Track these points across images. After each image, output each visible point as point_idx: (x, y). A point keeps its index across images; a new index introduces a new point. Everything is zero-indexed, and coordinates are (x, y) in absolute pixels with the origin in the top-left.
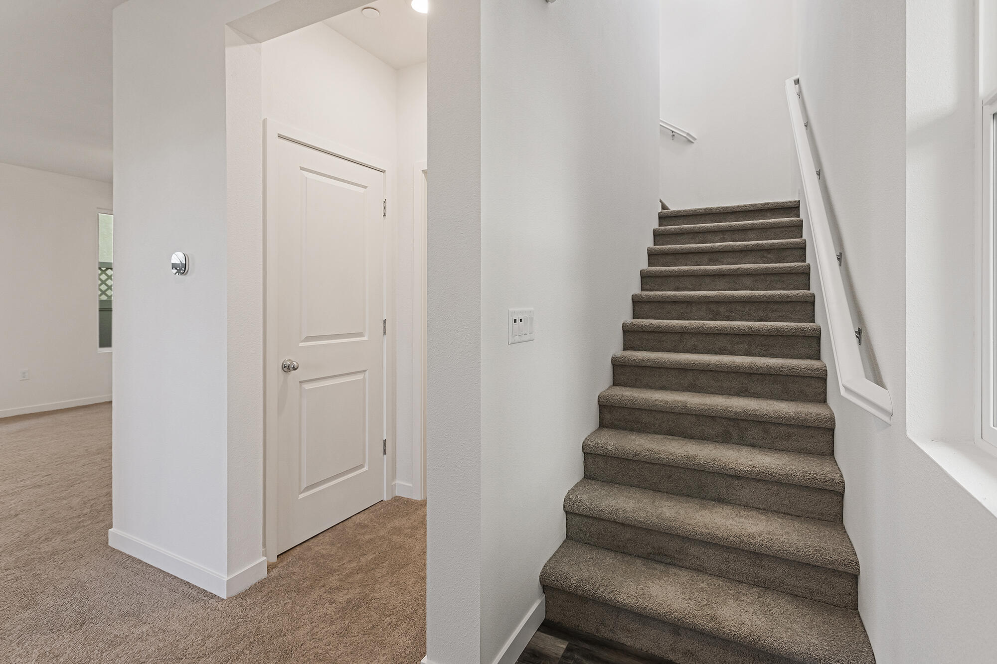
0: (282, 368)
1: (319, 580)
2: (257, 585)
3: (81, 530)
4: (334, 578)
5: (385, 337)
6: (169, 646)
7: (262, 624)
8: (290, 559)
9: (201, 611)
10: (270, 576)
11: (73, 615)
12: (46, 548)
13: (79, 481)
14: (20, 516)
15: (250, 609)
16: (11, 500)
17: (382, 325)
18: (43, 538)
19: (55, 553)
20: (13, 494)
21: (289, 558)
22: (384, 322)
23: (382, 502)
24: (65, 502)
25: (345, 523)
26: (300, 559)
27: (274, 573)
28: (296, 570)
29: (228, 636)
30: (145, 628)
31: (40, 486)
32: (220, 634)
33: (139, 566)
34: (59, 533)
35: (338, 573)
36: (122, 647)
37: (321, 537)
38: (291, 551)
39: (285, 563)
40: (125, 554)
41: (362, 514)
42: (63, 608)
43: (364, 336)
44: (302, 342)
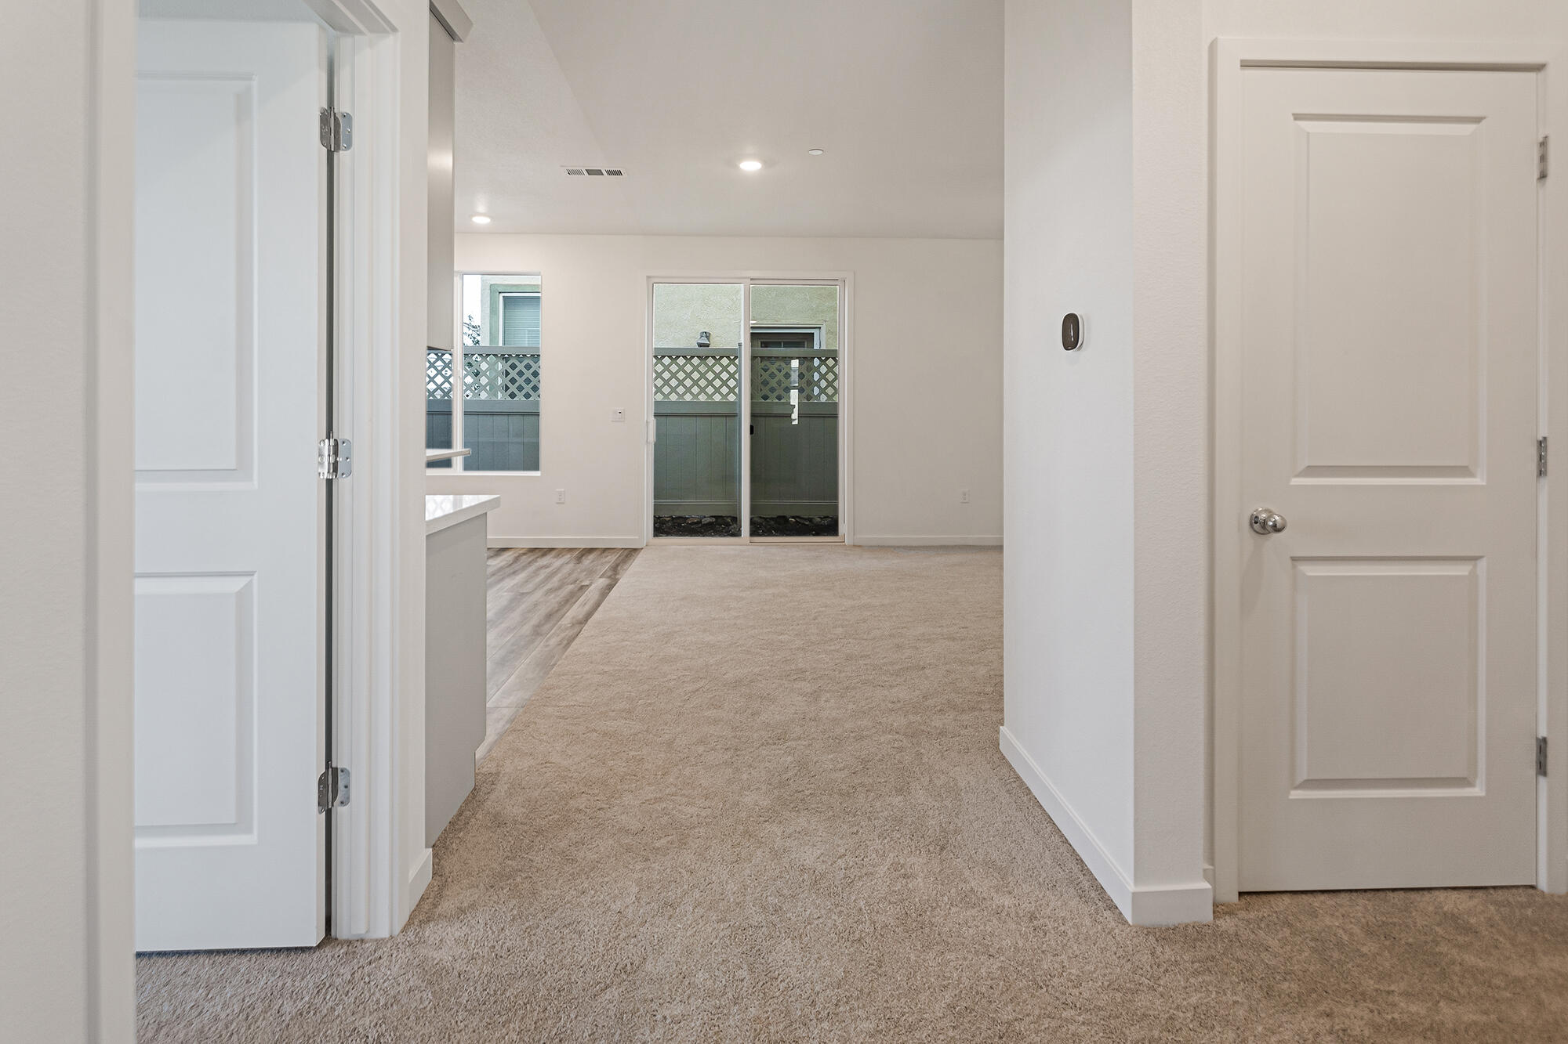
0: (1251, 525)
1: (1321, 995)
2: (1190, 930)
3: (976, 713)
4: (1358, 1012)
5: (1544, 481)
6: (1031, 953)
7: (1181, 1015)
8: (1265, 912)
9: (1087, 921)
10: (1217, 926)
11: (938, 829)
12: (937, 722)
13: (992, 646)
14: (927, 671)
15: (1167, 971)
16: (925, 647)
17: (1533, 451)
18: (939, 708)
19: (943, 733)
20: (929, 640)
21: (1262, 910)
22: (1542, 444)
23: (1531, 891)
24: (971, 668)
25: (1413, 896)
26: (1287, 923)
27: (1227, 924)
28: (1274, 943)
29: (1118, 995)
30: (1008, 901)
31: (954, 639)
32: (1106, 984)
33: (1025, 799)
34: (954, 707)
35: (1371, 1005)
36: (974, 912)
37: (1343, 899)
38: (1272, 898)
39: (1252, 915)
40: (1014, 772)
41: (1464, 895)
42: (931, 813)
43: (1472, 475)
44: (1298, 476)
